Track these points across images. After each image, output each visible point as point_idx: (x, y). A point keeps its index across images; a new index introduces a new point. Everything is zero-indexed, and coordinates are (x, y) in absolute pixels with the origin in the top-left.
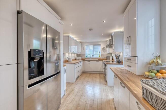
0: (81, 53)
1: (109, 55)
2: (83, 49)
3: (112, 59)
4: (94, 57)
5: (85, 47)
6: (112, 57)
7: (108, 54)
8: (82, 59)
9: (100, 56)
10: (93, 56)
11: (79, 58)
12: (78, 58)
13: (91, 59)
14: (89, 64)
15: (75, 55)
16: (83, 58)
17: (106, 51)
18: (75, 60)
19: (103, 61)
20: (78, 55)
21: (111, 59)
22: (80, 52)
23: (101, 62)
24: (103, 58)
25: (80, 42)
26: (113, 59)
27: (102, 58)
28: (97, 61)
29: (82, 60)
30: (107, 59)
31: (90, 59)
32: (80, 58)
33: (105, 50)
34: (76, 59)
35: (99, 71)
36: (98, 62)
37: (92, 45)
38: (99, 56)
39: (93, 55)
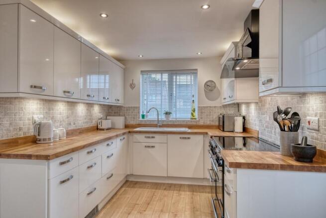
0: (121, 103)
1: (231, 111)
2: (132, 86)
3: (245, 130)
4: (173, 117)
5: (139, 79)
6: (244, 118)
7: (225, 106)
8: (126, 126)
9: (196, 114)
10: (167, 114)
11: (113, 123)
12: (106, 124)
13: (160, 126)
14: (153, 147)
15: (96, 109)
16: (132, 122)
17: (219, 93)
18: (97, 129)
19: (207, 133)
20: (110, 110)
21: (239, 127)
22: (115, 97)
23: (201, 137)
24: (208, 123)
25: (119, 59)
26: (248, 126)
27: (201, 123)
28: (184, 136)
29: (127, 130)
30: (222, 127)
31: (156, 126)
32: (119, 121)
33: (215, 90)
34: (99, 126)
35: (190, 176)
36: (189, 138)
37: (165, 71)
38: (190, 116)
39: (167, 110)
